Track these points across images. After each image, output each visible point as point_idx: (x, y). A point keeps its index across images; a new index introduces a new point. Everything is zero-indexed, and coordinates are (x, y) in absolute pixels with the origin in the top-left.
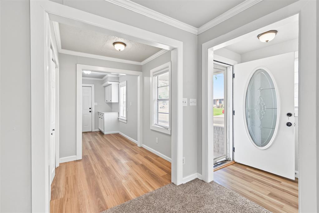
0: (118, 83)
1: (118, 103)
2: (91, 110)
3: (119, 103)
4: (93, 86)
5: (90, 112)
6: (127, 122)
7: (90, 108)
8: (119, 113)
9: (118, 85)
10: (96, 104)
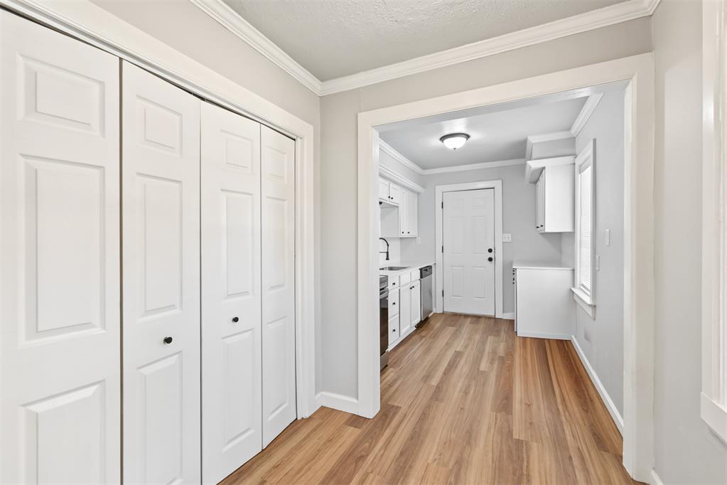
0: (569, 160)
1: (572, 235)
2: (491, 255)
3: (574, 232)
4: (498, 184)
5: (490, 259)
6: (594, 312)
7: (490, 251)
8: (574, 270)
9: (572, 166)
10: (508, 238)
